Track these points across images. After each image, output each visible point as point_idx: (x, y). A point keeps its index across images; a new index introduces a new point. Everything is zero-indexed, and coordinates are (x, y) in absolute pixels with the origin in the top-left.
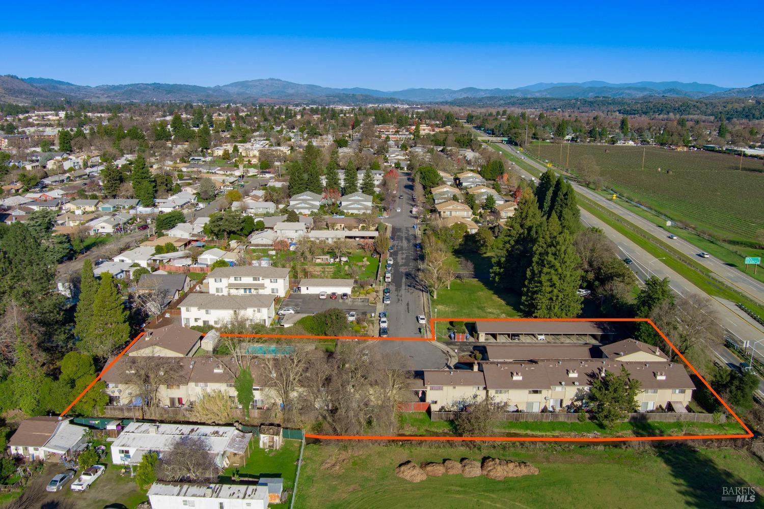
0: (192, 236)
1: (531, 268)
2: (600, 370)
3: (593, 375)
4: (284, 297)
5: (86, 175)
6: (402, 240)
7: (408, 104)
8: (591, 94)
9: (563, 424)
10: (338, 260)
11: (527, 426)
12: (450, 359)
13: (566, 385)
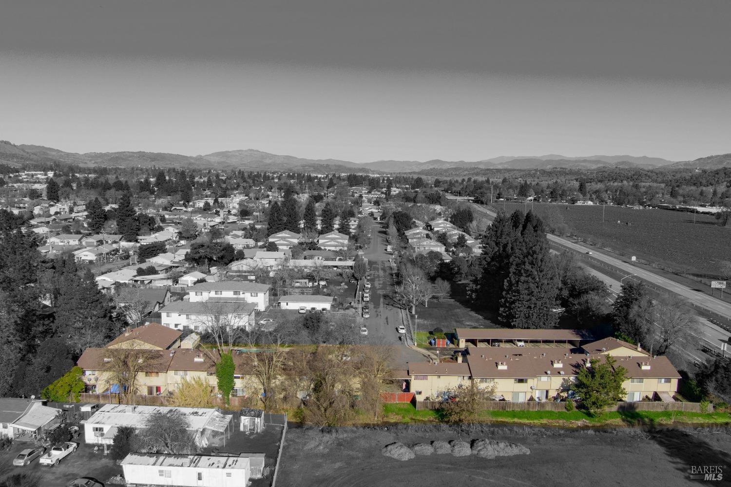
0: (173, 263)
1: (508, 279)
2: (585, 361)
3: (577, 366)
4: (264, 312)
5: (71, 218)
6: (378, 271)
7: (378, 174)
8: (549, 167)
9: (550, 412)
10: (316, 284)
11: (514, 415)
12: (431, 361)
13: (552, 374)
